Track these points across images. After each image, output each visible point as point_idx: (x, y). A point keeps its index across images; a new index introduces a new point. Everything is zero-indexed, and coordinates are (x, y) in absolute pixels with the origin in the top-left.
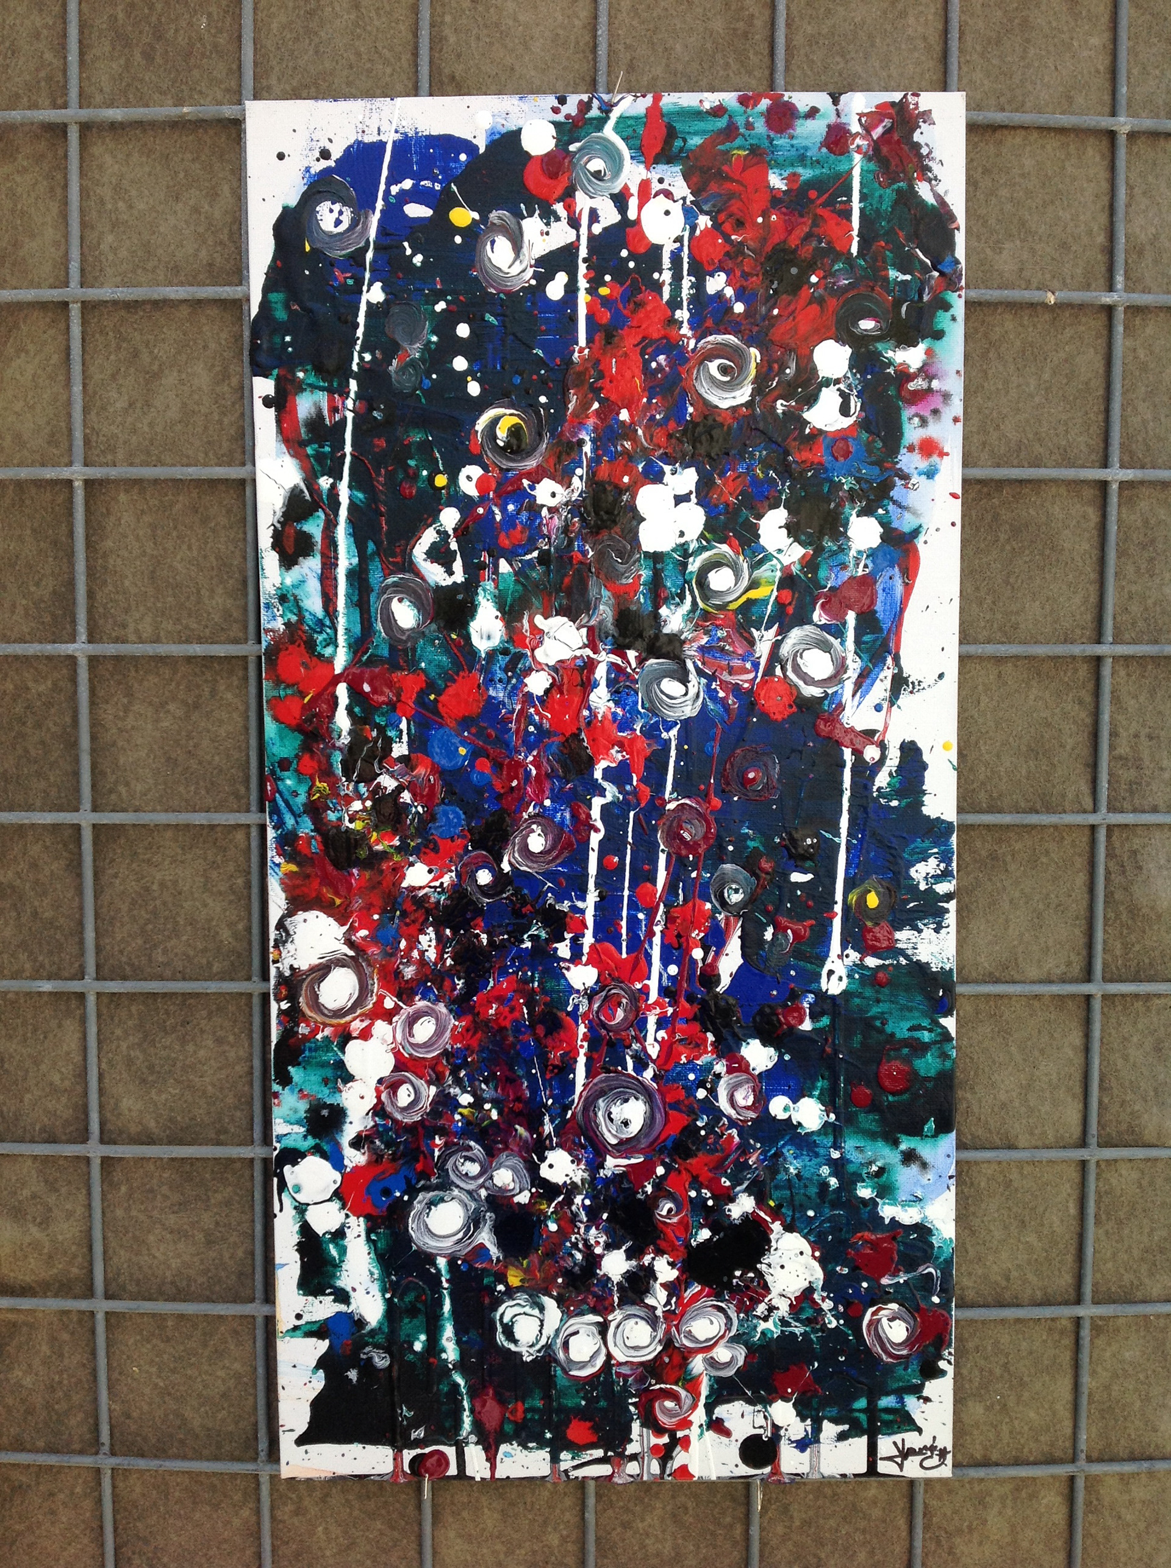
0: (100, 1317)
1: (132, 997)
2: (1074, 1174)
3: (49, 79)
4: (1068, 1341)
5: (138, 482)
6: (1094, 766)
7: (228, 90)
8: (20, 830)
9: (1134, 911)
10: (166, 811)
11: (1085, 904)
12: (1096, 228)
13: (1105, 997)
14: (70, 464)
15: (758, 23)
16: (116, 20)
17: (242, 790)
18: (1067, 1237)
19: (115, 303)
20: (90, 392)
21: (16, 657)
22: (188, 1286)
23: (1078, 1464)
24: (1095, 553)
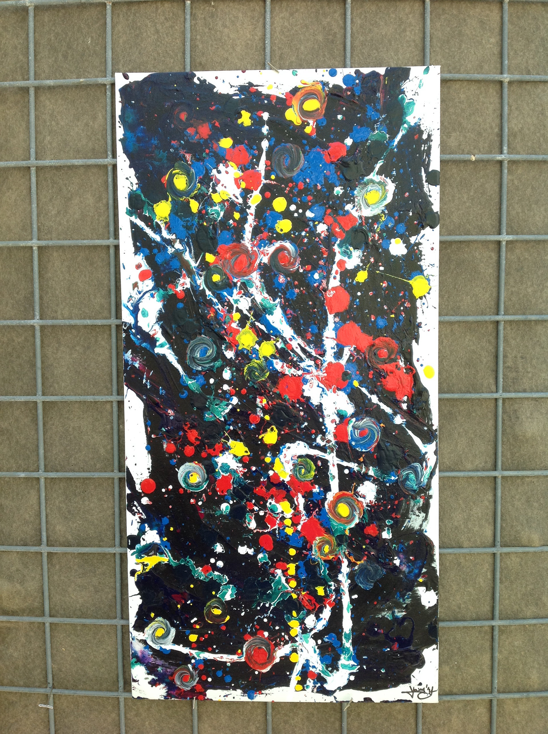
0: (47, 625)
1: (60, 479)
2: (490, 560)
3: (21, 67)
4: (488, 637)
5: (61, 247)
6: (496, 372)
7: (100, 71)
8: (11, 404)
9: (515, 437)
10: (75, 395)
11: (493, 434)
12: (494, 126)
13: (503, 477)
14: (31, 239)
15: (338, 36)
16: (51, 40)
17: (110, 386)
18: (487, 588)
19: (51, 167)
20: (41, 206)
21: (8, 326)
22: (87, 611)
23: (493, 694)
24: (495, 274)
